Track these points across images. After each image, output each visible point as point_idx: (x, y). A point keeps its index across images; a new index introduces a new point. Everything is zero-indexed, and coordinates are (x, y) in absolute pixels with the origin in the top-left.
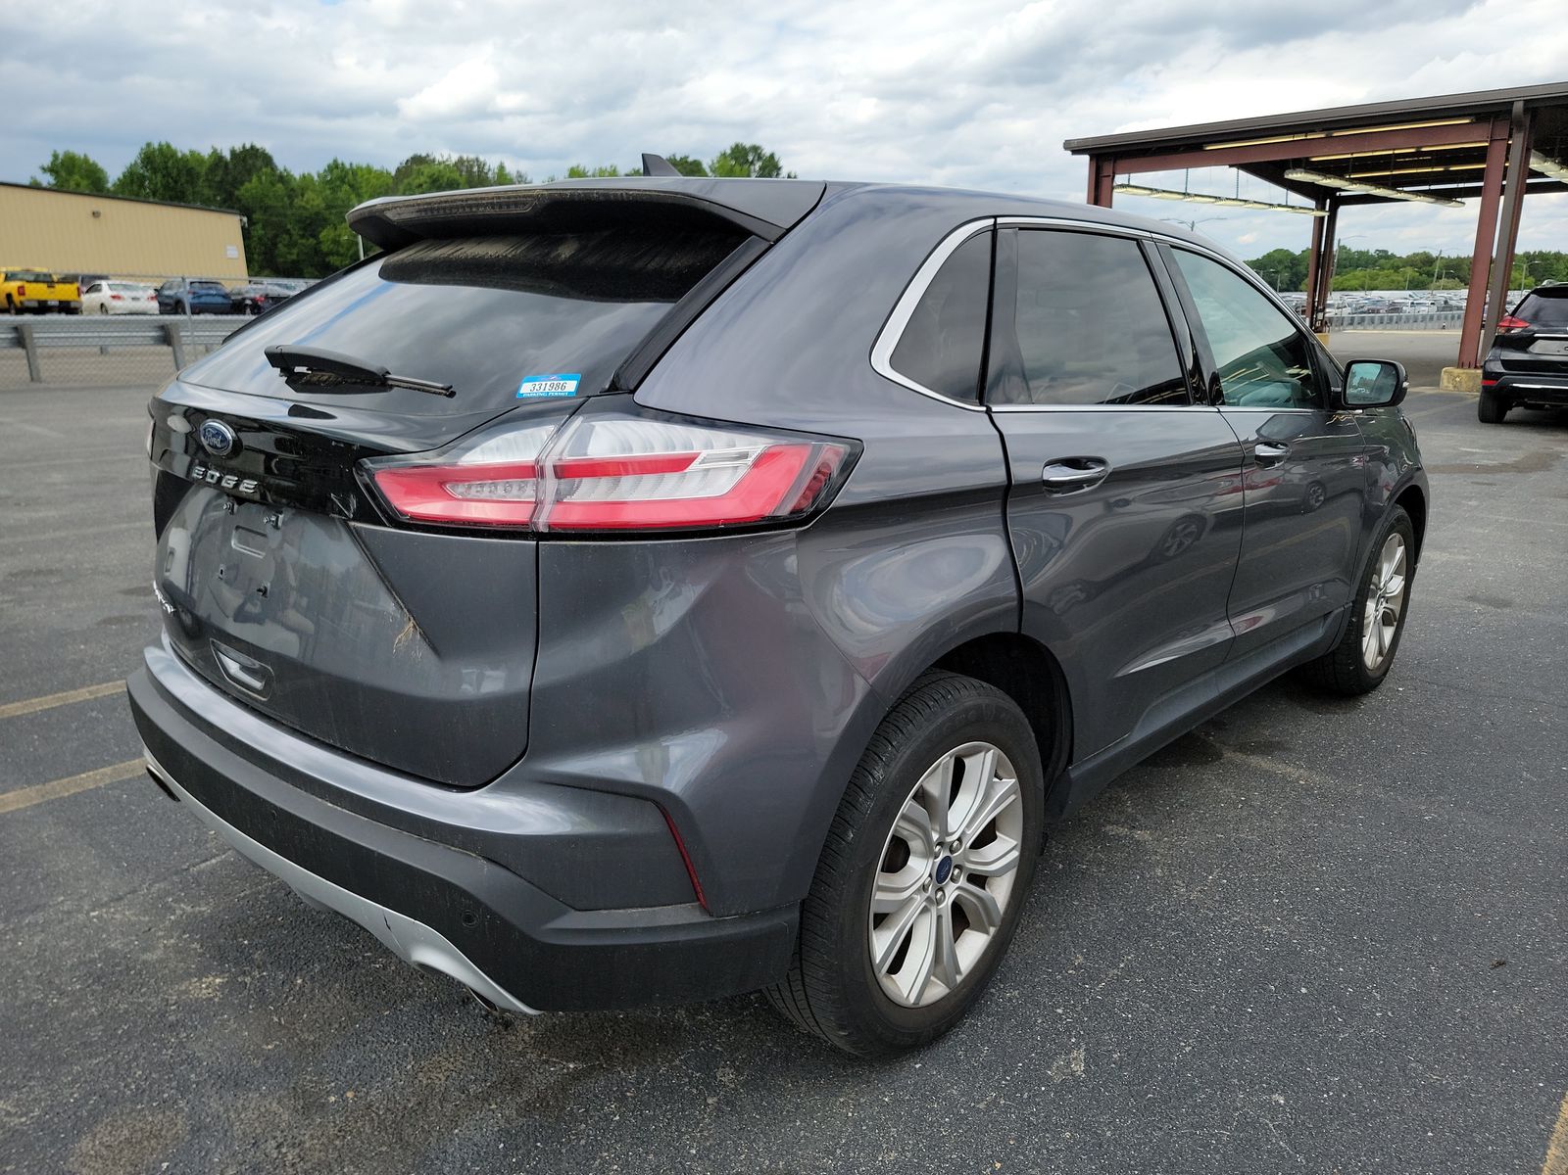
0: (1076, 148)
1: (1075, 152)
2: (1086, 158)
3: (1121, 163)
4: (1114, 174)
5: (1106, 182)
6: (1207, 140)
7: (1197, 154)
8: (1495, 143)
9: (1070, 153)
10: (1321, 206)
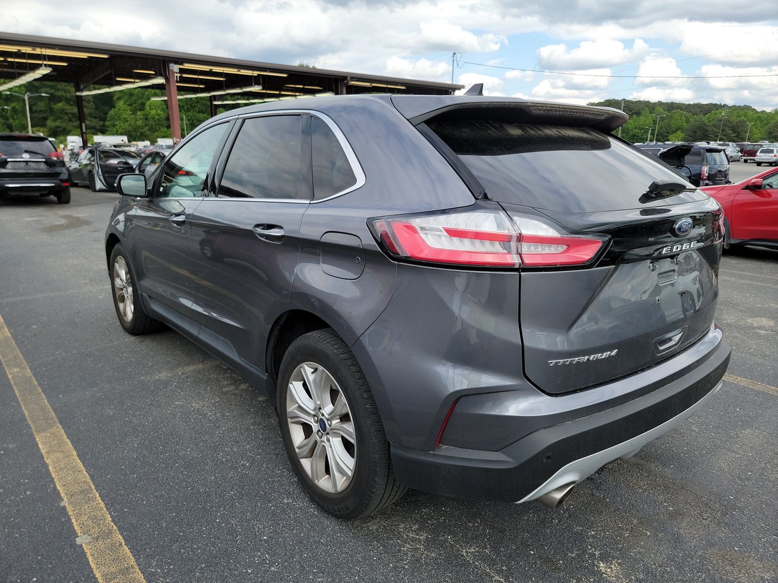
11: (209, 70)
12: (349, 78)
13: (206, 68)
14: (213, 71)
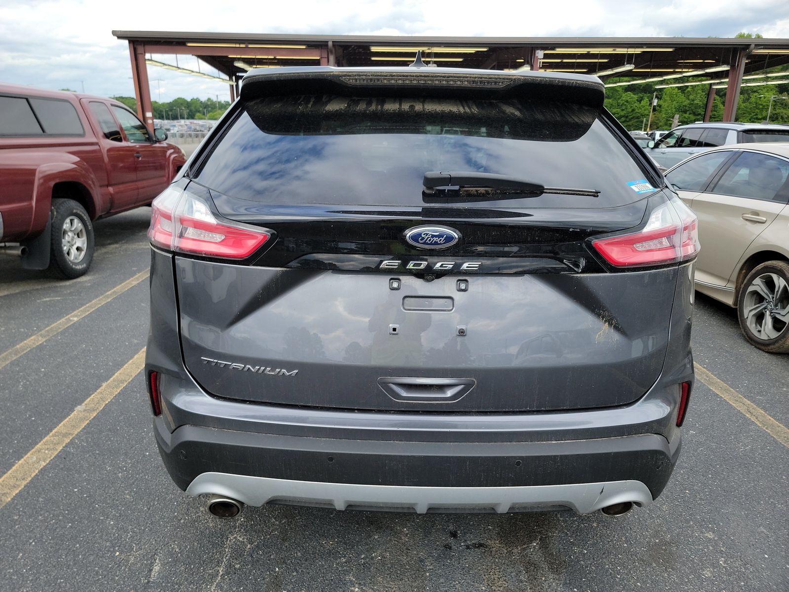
0: (121, 36)
1: (119, 38)
2: (126, 42)
3: (147, 47)
4: (145, 53)
5: (140, 57)
6: (188, 40)
7: (183, 48)
8: (323, 59)
9: (116, 38)
10: (231, 79)
11: (586, 52)
12: (753, 46)
13: (584, 51)
14: (591, 52)
